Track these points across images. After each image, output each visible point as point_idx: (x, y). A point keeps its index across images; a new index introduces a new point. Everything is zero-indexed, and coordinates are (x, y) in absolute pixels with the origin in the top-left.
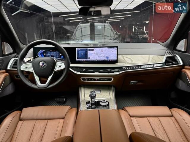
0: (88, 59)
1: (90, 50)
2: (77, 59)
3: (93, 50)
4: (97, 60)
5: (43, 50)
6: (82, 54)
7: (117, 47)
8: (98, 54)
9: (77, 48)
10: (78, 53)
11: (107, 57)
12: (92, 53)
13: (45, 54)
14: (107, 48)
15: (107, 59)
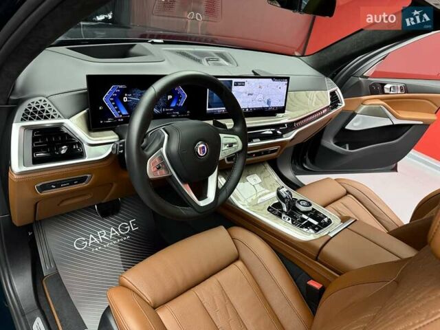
1: (236, 84)
2: (208, 109)
3: (243, 84)
4: (249, 109)
5: (121, 87)
7: (288, 79)
8: (251, 95)
10: (212, 94)
11: (269, 102)
12: (242, 93)
13: (125, 100)
14: (271, 79)
15: (267, 106)
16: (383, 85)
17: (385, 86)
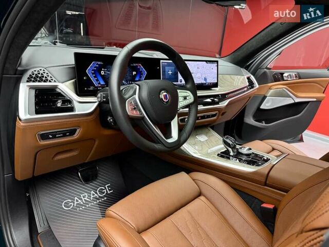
0: (179, 83)
5: (99, 63)
6: (170, 73)
7: (217, 62)
9: (161, 61)
10: (164, 71)
11: (205, 79)
14: (205, 62)
15: (205, 82)
16: (282, 74)
17: (284, 75)
